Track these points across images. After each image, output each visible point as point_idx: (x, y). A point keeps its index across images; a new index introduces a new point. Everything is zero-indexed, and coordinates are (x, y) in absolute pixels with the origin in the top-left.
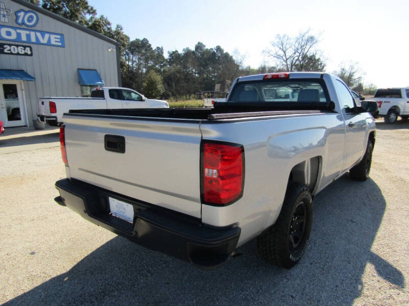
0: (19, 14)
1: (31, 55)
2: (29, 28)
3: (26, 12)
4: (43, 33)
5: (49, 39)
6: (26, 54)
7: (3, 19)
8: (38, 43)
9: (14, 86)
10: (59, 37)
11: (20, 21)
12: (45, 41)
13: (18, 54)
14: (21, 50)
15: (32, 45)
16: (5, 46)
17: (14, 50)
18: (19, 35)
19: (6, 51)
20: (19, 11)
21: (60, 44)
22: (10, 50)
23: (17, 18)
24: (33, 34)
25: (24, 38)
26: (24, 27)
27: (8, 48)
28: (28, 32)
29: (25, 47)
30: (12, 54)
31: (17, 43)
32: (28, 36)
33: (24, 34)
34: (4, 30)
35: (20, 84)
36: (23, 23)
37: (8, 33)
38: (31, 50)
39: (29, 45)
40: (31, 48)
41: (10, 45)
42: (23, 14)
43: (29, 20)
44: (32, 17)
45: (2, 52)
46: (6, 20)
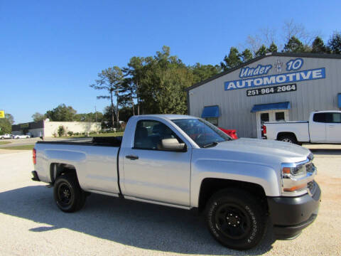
0: (289, 64)
1: (296, 90)
2: (296, 71)
3: (294, 61)
4: (306, 72)
5: (311, 74)
6: (292, 90)
7: (278, 70)
8: (302, 79)
9: (283, 113)
10: (320, 71)
11: (289, 68)
12: (308, 77)
13: (286, 91)
14: (288, 88)
15: (297, 83)
16: (278, 88)
17: (284, 89)
18: (288, 78)
19: (278, 91)
20: (289, 62)
21: (321, 76)
22: (281, 90)
23: (288, 66)
24: (298, 75)
25: (291, 79)
26: (292, 71)
27: (280, 88)
28: (294, 74)
29: (291, 85)
30: (282, 92)
31: (287, 83)
32: (295, 77)
33: (291, 77)
34: (278, 77)
35: (286, 112)
36: (292, 69)
37: (281, 79)
38: (296, 86)
39: (294, 83)
40: (296, 85)
41: (281, 86)
42: (291, 63)
43: (296, 66)
44: (298, 63)
45: (276, 92)
46: (280, 70)
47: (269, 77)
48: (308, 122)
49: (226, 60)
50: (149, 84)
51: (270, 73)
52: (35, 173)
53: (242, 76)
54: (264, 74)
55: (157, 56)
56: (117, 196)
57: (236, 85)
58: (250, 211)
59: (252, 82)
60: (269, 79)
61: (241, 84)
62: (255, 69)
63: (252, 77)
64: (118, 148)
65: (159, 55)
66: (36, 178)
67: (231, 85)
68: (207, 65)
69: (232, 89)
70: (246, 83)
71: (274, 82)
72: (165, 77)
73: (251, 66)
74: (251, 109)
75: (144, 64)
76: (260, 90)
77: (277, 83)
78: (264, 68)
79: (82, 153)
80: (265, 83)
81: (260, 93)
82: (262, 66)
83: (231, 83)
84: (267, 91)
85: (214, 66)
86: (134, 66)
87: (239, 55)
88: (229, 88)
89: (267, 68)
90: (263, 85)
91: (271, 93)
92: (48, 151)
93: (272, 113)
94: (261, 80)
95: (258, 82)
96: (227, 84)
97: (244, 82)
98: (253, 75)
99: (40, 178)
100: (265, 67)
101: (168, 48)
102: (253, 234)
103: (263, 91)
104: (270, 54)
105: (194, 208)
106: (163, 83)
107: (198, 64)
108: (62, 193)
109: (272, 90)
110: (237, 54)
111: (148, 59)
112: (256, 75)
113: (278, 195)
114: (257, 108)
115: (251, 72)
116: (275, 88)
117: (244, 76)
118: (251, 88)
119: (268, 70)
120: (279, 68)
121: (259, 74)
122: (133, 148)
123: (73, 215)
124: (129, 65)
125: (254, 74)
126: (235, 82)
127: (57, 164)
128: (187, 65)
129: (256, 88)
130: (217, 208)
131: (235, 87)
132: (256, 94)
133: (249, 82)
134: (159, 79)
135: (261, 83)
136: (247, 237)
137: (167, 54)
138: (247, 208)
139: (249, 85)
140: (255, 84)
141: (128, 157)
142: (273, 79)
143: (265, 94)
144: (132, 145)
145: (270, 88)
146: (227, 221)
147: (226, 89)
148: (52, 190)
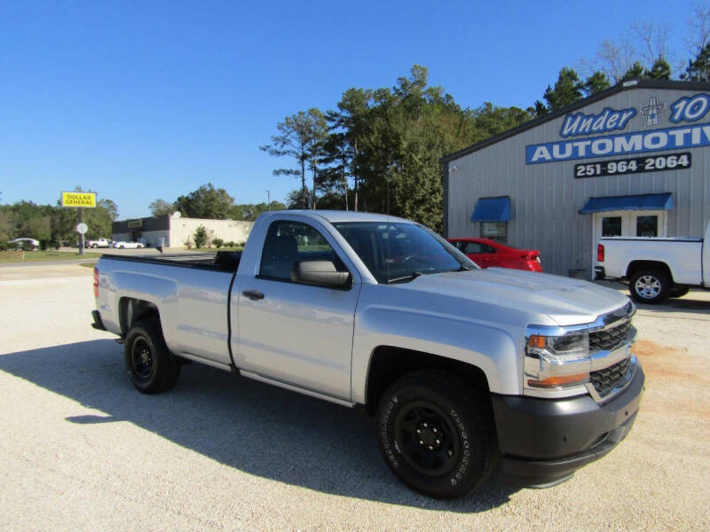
0: (677, 107)
1: (689, 166)
2: (693, 124)
3: (689, 99)
6: (680, 167)
7: (650, 121)
8: (704, 143)
9: (655, 218)
11: (677, 117)
13: (666, 169)
14: (671, 162)
15: (692, 151)
16: (647, 161)
17: (661, 163)
18: (672, 139)
19: (647, 167)
20: (678, 102)
22: (654, 165)
23: (674, 112)
24: (696, 132)
25: (680, 141)
26: (683, 123)
27: (652, 161)
28: (688, 131)
29: (678, 156)
30: (656, 170)
31: (671, 150)
32: (688, 137)
33: (679, 135)
34: (649, 137)
35: (662, 216)
36: (682, 118)
37: (656, 140)
38: (689, 159)
39: (687, 150)
40: (689, 156)
41: (655, 158)
42: (684, 103)
43: (693, 111)
44: (699, 104)
45: (641, 170)
46: (655, 120)
47: (628, 136)
48: (702, 241)
49: (548, 97)
50: (377, 148)
51: (630, 128)
52: (96, 314)
53: (566, 132)
54: (615, 128)
55: (398, 87)
56: (228, 368)
57: (551, 152)
58: (458, 421)
59: (588, 148)
60: (628, 140)
61: (562, 151)
62: (596, 117)
63: (590, 135)
64: (231, 275)
65: (404, 86)
66: (99, 324)
67: (541, 153)
68: (508, 107)
69: (542, 161)
70: (575, 149)
71: (638, 147)
72: (411, 132)
73: (586, 110)
74: (581, 205)
75: (372, 104)
76: (604, 164)
77: (645, 150)
78: (617, 116)
79: (171, 282)
80: (618, 149)
81: (605, 173)
82: (613, 112)
83: (539, 149)
84: (622, 167)
85: (524, 109)
86: (350, 109)
87: (580, 86)
88: (535, 158)
89: (625, 116)
90: (612, 153)
91: (629, 172)
92: (118, 274)
93: (629, 219)
94: (608, 142)
95: (602, 147)
96: (531, 149)
97: (569, 147)
98: (591, 132)
99: (105, 325)
100: (621, 112)
101: (424, 70)
102: (463, 468)
103: (612, 168)
104: (635, 82)
105: (358, 405)
106: (405, 145)
107: (489, 105)
108: (138, 356)
109: (633, 165)
110: (575, 84)
111: (381, 94)
112: (599, 131)
113: (516, 392)
114: (595, 204)
115: (587, 124)
116: (641, 162)
117: (570, 134)
118: (585, 161)
119: (626, 122)
120: (653, 116)
121: (605, 129)
122: (257, 277)
123: (154, 399)
124: (341, 106)
125: (594, 128)
126: (549, 146)
127: (134, 300)
128: (463, 108)
129: (596, 160)
130: (397, 408)
131: (548, 157)
132: (595, 175)
133: (582, 146)
134: (397, 137)
135: (608, 149)
136: (451, 473)
137: (421, 83)
138: (453, 413)
139: (582, 153)
140: (595, 150)
141: (247, 294)
142: (637, 140)
143: (617, 173)
144: (256, 271)
145: (628, 161)
146: (419, 437)
147: (529, 162)
148: (122, 347)
